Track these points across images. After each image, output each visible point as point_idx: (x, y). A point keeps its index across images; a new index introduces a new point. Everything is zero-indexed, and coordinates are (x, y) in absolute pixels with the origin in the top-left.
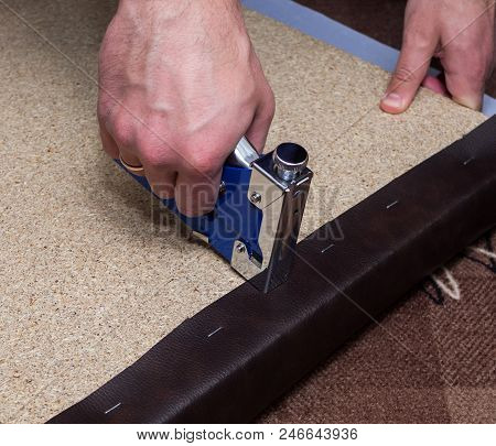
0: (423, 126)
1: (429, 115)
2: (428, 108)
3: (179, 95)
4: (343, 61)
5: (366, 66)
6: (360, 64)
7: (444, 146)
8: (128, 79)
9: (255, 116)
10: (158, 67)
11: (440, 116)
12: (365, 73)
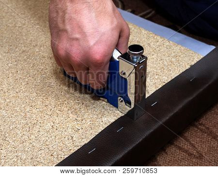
0: (171, 62)
1: (174, 56)
2: (174, 52)
3: (82, 30)
4: (136, 30)
5: (146, 32)
6: (143, 31)
7: (181, 72)
8: (59, 27)
9: (120, 37)
10: (71, 20)
11: (179, 56)
12: (145, 36)
